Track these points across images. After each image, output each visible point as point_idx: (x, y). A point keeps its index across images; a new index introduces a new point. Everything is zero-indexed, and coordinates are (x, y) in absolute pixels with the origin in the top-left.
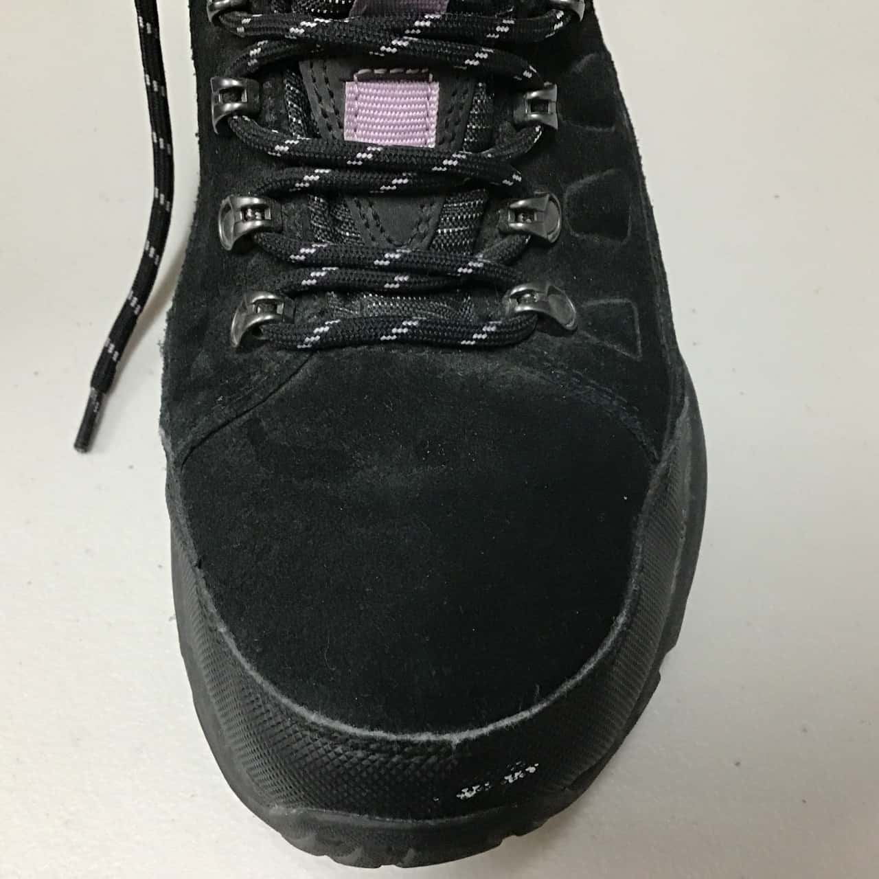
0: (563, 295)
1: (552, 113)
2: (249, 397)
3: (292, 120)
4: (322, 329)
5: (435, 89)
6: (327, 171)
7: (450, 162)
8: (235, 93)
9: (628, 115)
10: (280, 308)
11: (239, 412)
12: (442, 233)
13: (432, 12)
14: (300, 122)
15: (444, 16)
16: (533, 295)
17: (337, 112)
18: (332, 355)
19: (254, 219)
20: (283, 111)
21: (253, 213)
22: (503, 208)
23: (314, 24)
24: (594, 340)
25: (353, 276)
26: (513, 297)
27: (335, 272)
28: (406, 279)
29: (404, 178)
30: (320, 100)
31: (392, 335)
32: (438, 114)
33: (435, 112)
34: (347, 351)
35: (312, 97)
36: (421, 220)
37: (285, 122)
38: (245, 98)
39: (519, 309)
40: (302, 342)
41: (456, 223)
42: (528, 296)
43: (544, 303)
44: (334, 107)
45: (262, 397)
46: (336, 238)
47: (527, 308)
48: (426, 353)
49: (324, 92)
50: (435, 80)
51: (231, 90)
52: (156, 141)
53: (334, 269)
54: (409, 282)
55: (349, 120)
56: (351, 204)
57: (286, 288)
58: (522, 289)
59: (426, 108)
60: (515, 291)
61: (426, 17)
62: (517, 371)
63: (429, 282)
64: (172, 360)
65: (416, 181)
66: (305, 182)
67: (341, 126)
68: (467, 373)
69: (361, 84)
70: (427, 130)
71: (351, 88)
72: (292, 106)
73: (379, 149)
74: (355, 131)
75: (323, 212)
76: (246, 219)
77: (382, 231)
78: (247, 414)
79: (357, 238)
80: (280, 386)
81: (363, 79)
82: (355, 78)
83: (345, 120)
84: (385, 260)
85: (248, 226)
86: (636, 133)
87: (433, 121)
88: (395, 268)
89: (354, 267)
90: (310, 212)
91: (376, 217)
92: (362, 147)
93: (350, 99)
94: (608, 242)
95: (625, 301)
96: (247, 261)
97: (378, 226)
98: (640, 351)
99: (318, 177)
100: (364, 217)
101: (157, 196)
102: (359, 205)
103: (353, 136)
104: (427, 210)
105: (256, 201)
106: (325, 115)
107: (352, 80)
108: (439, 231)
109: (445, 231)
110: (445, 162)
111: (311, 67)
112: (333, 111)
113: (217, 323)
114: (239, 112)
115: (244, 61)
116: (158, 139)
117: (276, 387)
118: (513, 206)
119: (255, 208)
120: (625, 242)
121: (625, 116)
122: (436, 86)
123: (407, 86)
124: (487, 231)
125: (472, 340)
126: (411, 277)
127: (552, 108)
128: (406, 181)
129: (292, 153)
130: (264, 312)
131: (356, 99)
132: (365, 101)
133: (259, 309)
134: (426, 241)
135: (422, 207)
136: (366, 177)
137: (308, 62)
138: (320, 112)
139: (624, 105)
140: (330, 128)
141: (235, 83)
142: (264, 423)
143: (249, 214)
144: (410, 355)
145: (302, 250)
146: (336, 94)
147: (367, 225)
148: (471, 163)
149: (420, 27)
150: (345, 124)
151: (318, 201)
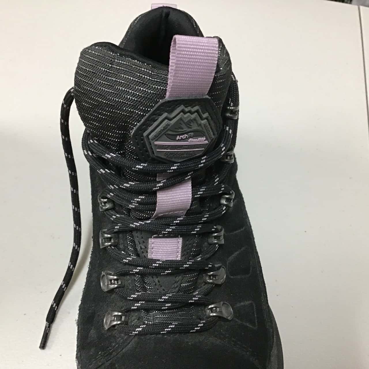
0: (227, 304)
1: (222, 239)
2: (111, 354)
3: (129, 248)
4: (139, 329)
5: (180, 240)
6: (142, 268)
7: (186, 266)
8: (109, 239)
9: (249, 220)
10: (123, 318)
11: (107, 360)
12: (183, 285)
13: (180, 217)
14: (132, 249)
15: (184, 218)
16: (216, 308)
17: (146, 248)
18: (143, 338)
19: (114, 284)
20: (126, 245)
21: (114, 281)
22: (205, 274)
23: (139, 224)
24: (240, 322)
25: (150, 305)
26: (209, 309)
27: (144, 304)
28: (170, 305)
29: (169, 270)
30: (140, 244)
31: (165, 331)
32: (182, 247)
33: (180, 247)
34: (148, 337)
35: (137, 242)
36: (175, 282)
37: (127, 249)
38: (113, 241)
39: (211, 314)
40: (131, 333)
41: (189, 282)
42: (214, 309)
43: (221, 312)
44: (145, 246)
45: (116, 354)
46: (145, 289)
47: (214, 314)
48: (177, 336)
49: (141, 241)
50: (181, 237)
51: (107, 238)
52: (75, 227)
53: (143, 302)
54: (171, 306)
55: (150, 255)
56: (150, 277)
57: (126, 310)
58: (213, 306)
59: (178, 246)
60: (210, 307)
61: (178, 219)
62: (212, 339)
63: (178, 305)
64: (81, 329)
65: (174, 271)
66: (133, 272)
67: (147, 252)
68: (193, 343)
69: (154, 239)
70: (178, 252)
71: (151, 241)
72: (129, 243)
73: (161, 262)
74: (152, 253)
75: (140, 280)
76: (111, 284)
77: (161, 287)
78: (110, 360)
79: (152, 289)
80: (123, 349)
81: (154, 238)
82: (152, 237)
83: (149, 251)
84: (162, 299)
85: (112, 286)
86: (252, 228)
87: (180, 250)
88: (166, 301)
89: (151, 301)
90: (135, 280)
91: (159, 282)
92: (155, 261)
93: (150, 248)
94: (243, 277)
95: (250, 302)
96: (111, 296)
97: (160, 285)
98: (257, 325)
99: (138, 270)
100: (154, 282)
101: (74, 246)
102: (153, 278)
103: (151, 255)
104: (177, 279)
105: (115, 277)
106: (141, 248)
107: (151, 238)
108: (182, 285)
109: (184, 285)
110: (184, 266)
111: (137, 233)
112: (144, 247)
113: (99, 315)
114: (110, 246)
115: (113, 229)
116: (76, 227)
117: (121, 349)
118: (209, 274)
119: (115, 280)
120: (249, 275)
121: (248, 221)
122: (181, 239)
123: (171, 239)
124: (199, 281)
125: (194, 330)
126: (172, 304)
127: (222, 238)
128: (170, 271)
129: (129, 263)
130: (117, 320)
131: (153, 244)
132: (156, 244)
133: (115, 318)
134: (177, 289)
135: (176, 277)
136: (156, 271)
137: (136, 231)
138: (140, 248)
139: (247, 216)
140: (143, 253)
141: (109, 236)
142: (117, 366)
143: (113, 282)
144: (172, 337)
145: (132, 296)
146: (145, 243)
147: (156, 284)
148: (194, 265)
149: (175, 223)
150: (149, 252)
151: (138, 276)
